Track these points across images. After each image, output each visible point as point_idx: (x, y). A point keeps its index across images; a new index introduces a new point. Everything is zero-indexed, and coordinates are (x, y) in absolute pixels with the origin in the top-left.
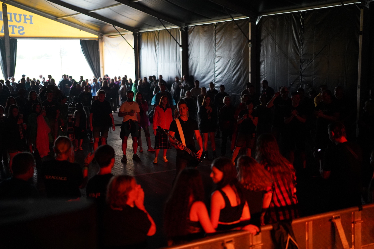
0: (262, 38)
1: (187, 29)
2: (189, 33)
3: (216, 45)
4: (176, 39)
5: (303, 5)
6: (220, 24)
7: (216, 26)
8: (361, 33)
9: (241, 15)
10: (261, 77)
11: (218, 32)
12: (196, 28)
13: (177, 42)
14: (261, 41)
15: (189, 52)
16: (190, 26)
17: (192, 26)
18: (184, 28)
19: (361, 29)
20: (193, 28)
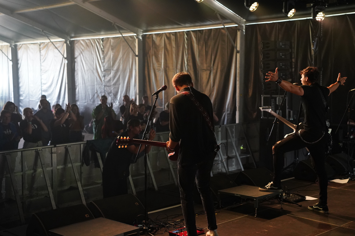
0: (76, 56)
1: (16, 46)
2: (18, 50)
3: (41, 60)
4: (7, 55)
5: (102, 33)
6: (43, 44)
7: (40, 45)
8: (137, 56)
9: (57, 37)
10: (76, 87)
11: (42, 49)
12: (23, 45)
13: (8, 58)
14: (76, 58)
15: (19, 65)
16: (18, 44)
17: (20, 44)
18: (14, 45)
19: (137, 54)
20: (21, 45)
